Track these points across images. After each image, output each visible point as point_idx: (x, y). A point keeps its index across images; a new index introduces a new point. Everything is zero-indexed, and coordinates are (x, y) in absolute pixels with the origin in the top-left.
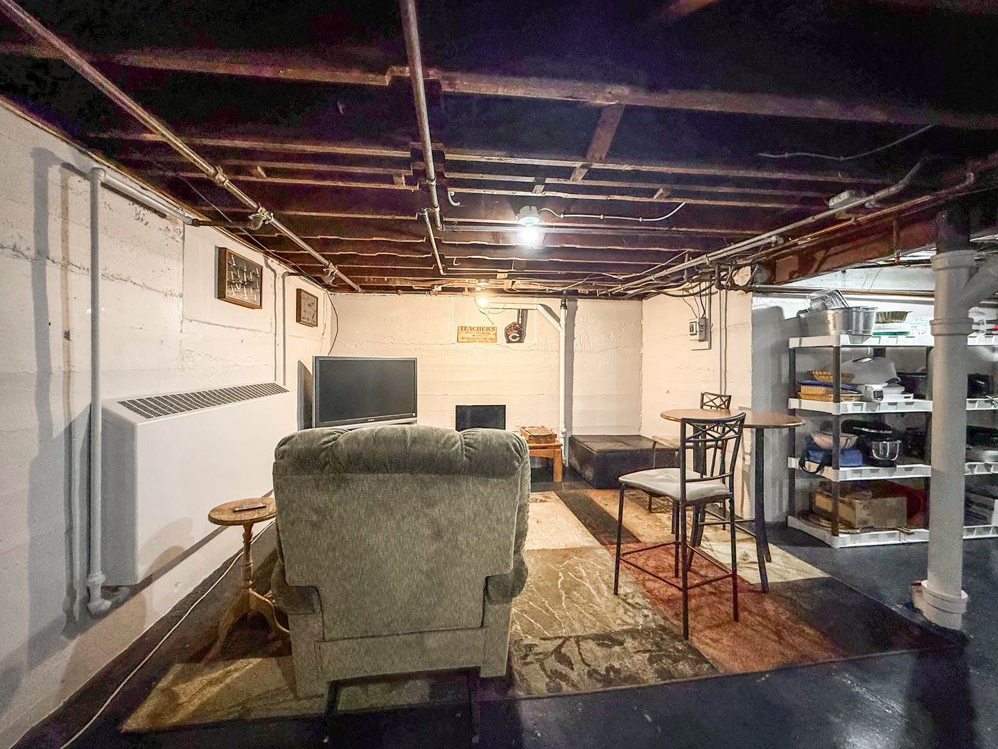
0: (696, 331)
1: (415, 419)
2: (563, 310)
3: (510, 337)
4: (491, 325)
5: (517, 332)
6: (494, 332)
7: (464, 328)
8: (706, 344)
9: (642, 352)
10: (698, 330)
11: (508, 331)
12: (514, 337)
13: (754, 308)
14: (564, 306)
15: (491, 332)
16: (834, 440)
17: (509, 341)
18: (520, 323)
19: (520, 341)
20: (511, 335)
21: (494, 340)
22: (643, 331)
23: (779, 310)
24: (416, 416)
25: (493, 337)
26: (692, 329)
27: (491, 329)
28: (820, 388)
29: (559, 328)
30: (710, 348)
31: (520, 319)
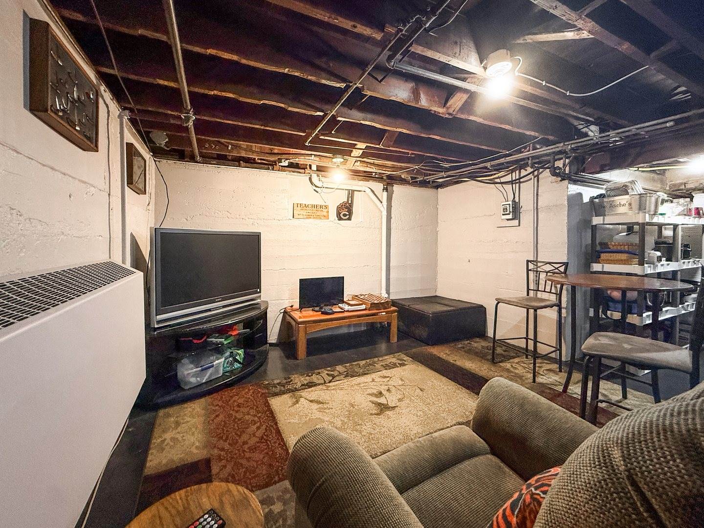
0: (510, 212)
1: (259, 294)
2: (385, 194)
3: (341, 215)
4: (323, 204)
5: (346, 211)
6: (326, 210)
7: (299, 205)
8: (516, 222)
9: (437, 230)
10: (511, 210)
11: (339, 209)
12: (345, 215)
13: (569, 193)
14: (386, 189)
15: (324, 210)
16: (622, 294)
17: (340, 219)
18: (350, 202)
19: (349, 219)
20: (342, 214)
21: (327, 217)
22: (439, 213)
23: (580, 195)
24: (260, 292)
25: (325, 214)
26: (505, 210)
27: (324, 207)
28: (623, 255)
29: (382, 209)
30: (519, 225)
31: (350, 199)
